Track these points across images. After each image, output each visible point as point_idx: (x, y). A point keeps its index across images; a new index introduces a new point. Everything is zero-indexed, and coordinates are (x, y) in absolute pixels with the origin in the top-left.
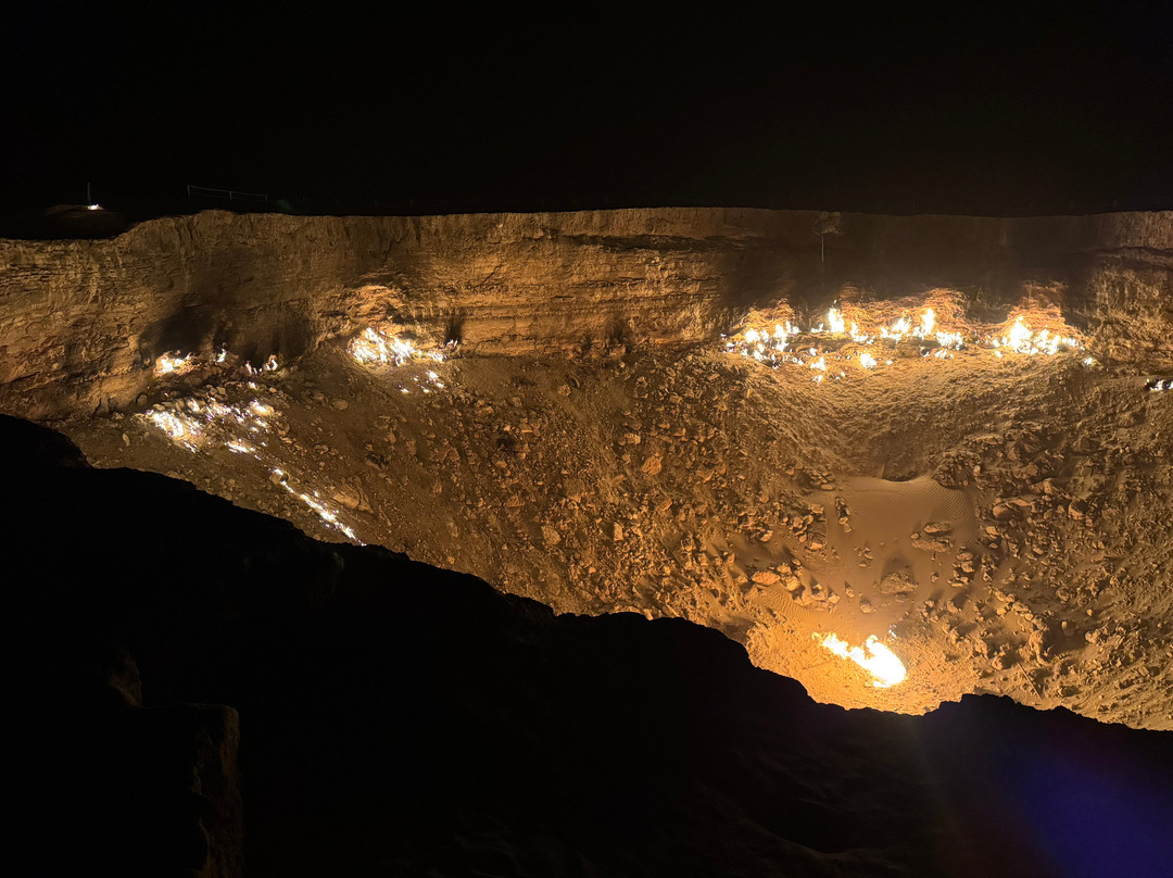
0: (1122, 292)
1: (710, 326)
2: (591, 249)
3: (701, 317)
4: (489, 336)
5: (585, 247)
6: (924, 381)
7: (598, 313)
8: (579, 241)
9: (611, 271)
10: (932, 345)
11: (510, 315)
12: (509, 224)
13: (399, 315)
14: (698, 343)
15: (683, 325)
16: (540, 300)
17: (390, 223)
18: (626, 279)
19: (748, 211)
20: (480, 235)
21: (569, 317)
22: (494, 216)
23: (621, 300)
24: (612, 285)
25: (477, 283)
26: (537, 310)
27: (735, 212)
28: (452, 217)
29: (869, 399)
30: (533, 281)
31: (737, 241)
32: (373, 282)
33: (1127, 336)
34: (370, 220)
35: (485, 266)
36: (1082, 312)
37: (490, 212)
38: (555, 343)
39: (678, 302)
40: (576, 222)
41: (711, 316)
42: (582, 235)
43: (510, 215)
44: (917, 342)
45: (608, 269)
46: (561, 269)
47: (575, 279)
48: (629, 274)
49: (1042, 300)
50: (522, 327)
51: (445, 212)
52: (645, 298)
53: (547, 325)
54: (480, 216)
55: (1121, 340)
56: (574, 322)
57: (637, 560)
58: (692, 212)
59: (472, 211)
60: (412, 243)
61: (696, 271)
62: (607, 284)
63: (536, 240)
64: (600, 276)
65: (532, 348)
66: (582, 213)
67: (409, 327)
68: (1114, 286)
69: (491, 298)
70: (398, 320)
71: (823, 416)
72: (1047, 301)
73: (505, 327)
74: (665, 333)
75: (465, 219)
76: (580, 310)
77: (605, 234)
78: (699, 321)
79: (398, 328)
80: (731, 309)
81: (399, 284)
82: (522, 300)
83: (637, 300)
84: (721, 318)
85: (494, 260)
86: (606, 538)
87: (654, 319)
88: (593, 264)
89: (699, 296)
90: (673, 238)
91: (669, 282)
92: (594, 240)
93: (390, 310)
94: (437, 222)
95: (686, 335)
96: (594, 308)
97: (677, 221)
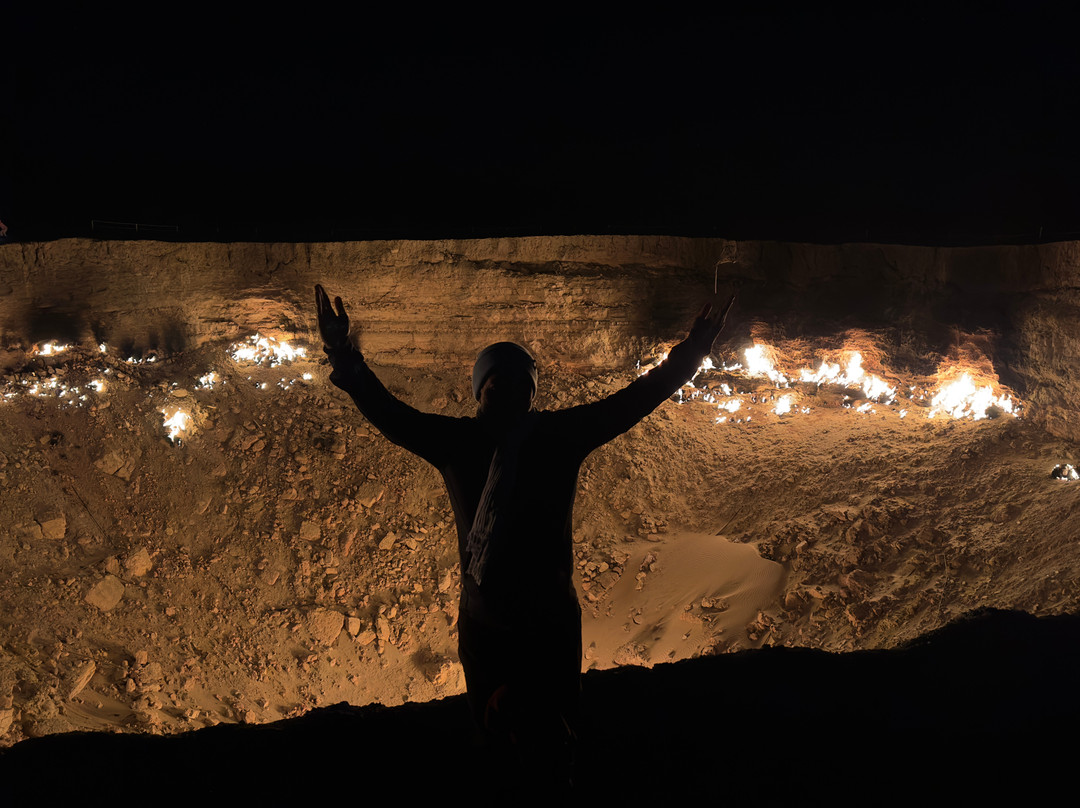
1: (621, 353)
2: (490, 273)
3: (611, 344)
4: (387, 347)
5: (484, 271)
6: (822, 436)
7: (497, 333)
8: (479, 265)
9: (512, 294)
10: (856, 395)
11: (410, 330)
12: (405, 250)
13: (294, 325)
14: (611, 371)
15: (592, 350)
16: (439, 318)
17: (279, 250)
18: (525, 302)
19: (664, 240)
20: (374, 260)
21: (469, 335)
22: (390, 243)
23: (521, 322)
24: (512, 307)
25: (371, 300)
26: (437, 327)
27: (651, 240)
28: (350, 244)
29: (755, 449)
30: (432, 300)
31: (652, 269)
32: (258, 295)
33: (1064, 404)
34: (260, 246)
35: (380, 285)
36: (1017, 368)
37: (387, 240)
38: (454, 359)
39: (583, 327)
40: (479, 248)
41: (621, 343)
42: (485, 261)
43: (406, 242)
44: (840, 390)
45: (510, 292)
46: (459, 291)
47: (474, 300)
48: (530, 298)
49: (972, 351)
50: (421, 341)
51: (343, 239)
52: (547, 322)
53: (445, 342)
54: (378, 242)
55: (1059, 409)
56: (474, 340)
58: (606, 240)
59: (370, 238)
60: (300, 265)
61: (604, 297)
62: (506, 306)
63: (433, 264)
64: (500, 298)
65: (431, 361)
66: (488, 240)
67: (303, 335)
69: (387, 314)
70: (292, 328)
71: (697, 461)
72: (978, 351)
73: (405, 340)
74: (574, 357)
75: (362, 245)
76: (480, 329)
77: (514, 260)
78: (608, 347)
79: (290, 336)
80: (639, 337)
81: (288, 298)
82: (421, 317)
83: (538, 323)
84: (631, 347)
85: (389, 281)
87: (560, 343)
88: (493, 286)
89: (606, 323)
90: (589, 265)
91: (574, 306)
92: (497, 265)
93: (285, 320)
94: (333, 247)
95: (597, 361)
96: (493, 329)
97: (593, 248)
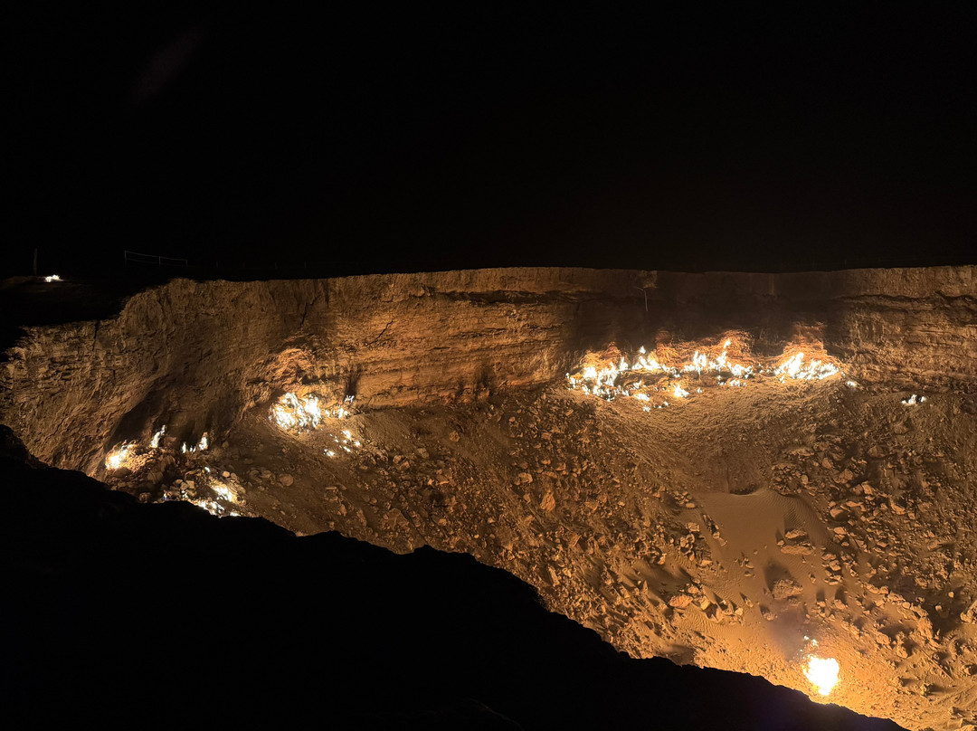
0: (871, 328)
1: (555, 367)
2: (463, 304)
3: (549, 360)
4: (379, 389)
5: (459, 302)
6: (733, 406)
7: (469, 361)
8: (452, 297)
9: (479, 323)
10: (727, 375)
11: (397, 368)
12: (397, 284)
13: (306, 377)
14: (546, 383)
15: (535, 368)
16: (420, 352)
17: (305, 285)
18: (492, 330)
19: (577, 271)
20: (375, 295)
21: (446, 366)
22: (386, 277)
23: (488, 348)
24: (481, 335)
25: (372, 340)
26: (420, 362)
27: (567, 271)
28: (351, 278)
29: (695, 424)
30: (417, 335)
31: (570, 295)
32: (291, 345)
33: (875, 362)
34: (288, 283)
35: (379, 323)
36: (840, 345)
37: (382, 274)
38: (434, 392)
39: (530, 348)
40: (448, 280)
41: (556, 359)
42: (454, 292)
43: (400, 275)
44: (715, 373)
45: (476, 322)
46: (440, 324)
47: (451, 331)
48: (493, 325)
49: (808, 337)
50: (407, 378)
51: (345, 275)
52: (507, 346)
53: (428, 374)
54: (373, 277)
55: (871, 366)
56: (450, 371)
57: (578, 604)
58: (534, 271)
59: (366, 273)
60: (321, 305)
61: (543, 320)
62: (476, 335)
63: (420, 297)
64: (469, 328)
65: (416, 397)
66: (451, 272)
67: (315, 387)
68: (864, 325)
69: (383, 353)
70: (306, 382)
71: (663, 441)
72: (812, 337)
73: (393, 379)
74: (520, 375)
75: (362, 279)
76: (455, 359)
77: (470, 290)
78: (547, 363)
79: (307, 389)
80: (572, 352)
81: (310, 344)
82: (408, 353)
83: (500, 347)
84: (564, 360)
85: (387, 317)
86: (546, 585)
87: (513, 364)
88: (466, 318)
89: (547, 342)
90: (521, 292)
91: (523, 331)
92: (463, 296)
93: (299, 371)
94: (339, 283)
95: (537, 376)
96: (466, 357)
97: (524, 279)
